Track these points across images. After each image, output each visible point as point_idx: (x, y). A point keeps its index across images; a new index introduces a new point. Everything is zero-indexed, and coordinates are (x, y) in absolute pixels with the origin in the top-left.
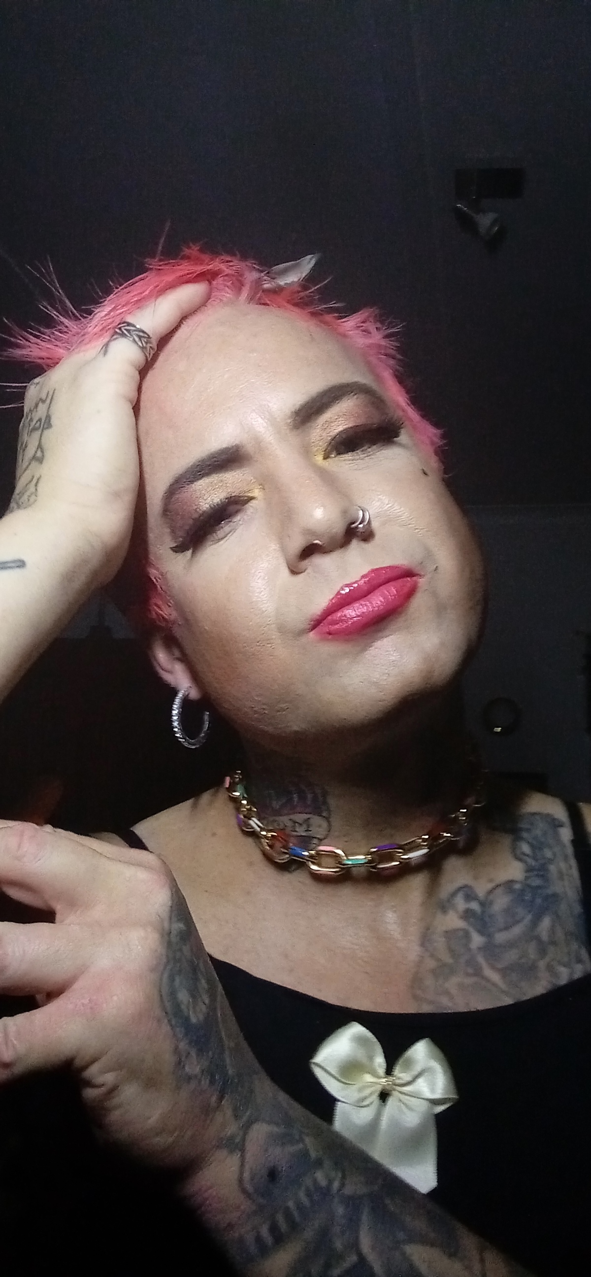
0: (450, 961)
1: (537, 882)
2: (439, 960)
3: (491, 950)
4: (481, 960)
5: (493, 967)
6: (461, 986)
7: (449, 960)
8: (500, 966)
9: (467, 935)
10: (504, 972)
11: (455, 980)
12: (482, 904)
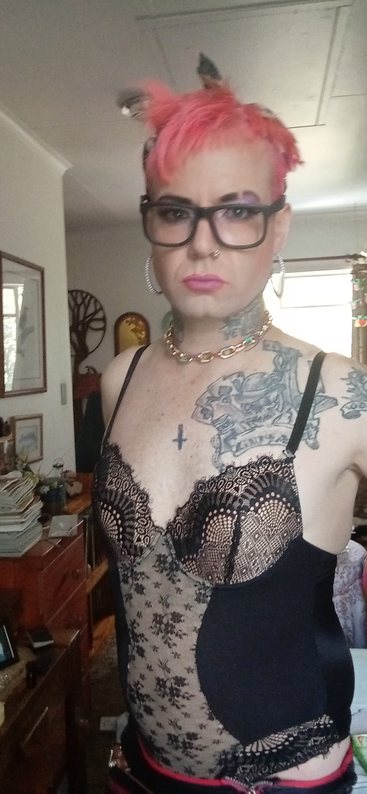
0: (218, 396)
1: (277, 377)
2: (212, 394)
3: (238, 397)
4: (233, 398)
5: (237, 402)
6: (218, 405)
7: (216, 395)
8: (242, 402)
9: (231, 389)
10: (242, 405)
11: (217, 402)
12: (244, 379)
